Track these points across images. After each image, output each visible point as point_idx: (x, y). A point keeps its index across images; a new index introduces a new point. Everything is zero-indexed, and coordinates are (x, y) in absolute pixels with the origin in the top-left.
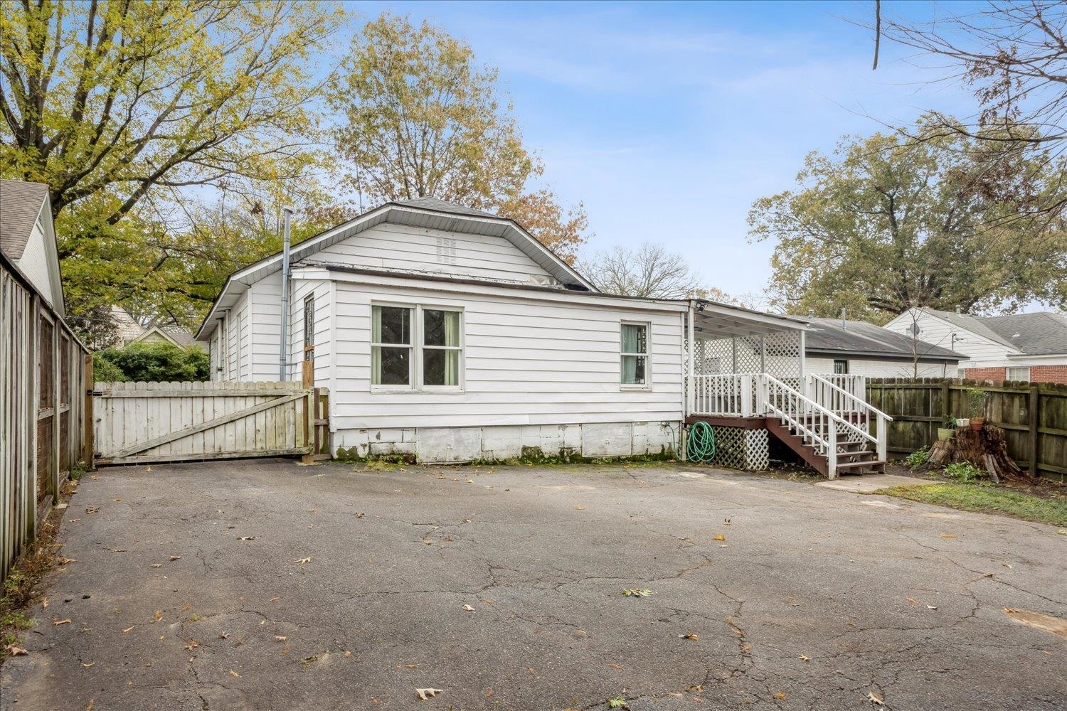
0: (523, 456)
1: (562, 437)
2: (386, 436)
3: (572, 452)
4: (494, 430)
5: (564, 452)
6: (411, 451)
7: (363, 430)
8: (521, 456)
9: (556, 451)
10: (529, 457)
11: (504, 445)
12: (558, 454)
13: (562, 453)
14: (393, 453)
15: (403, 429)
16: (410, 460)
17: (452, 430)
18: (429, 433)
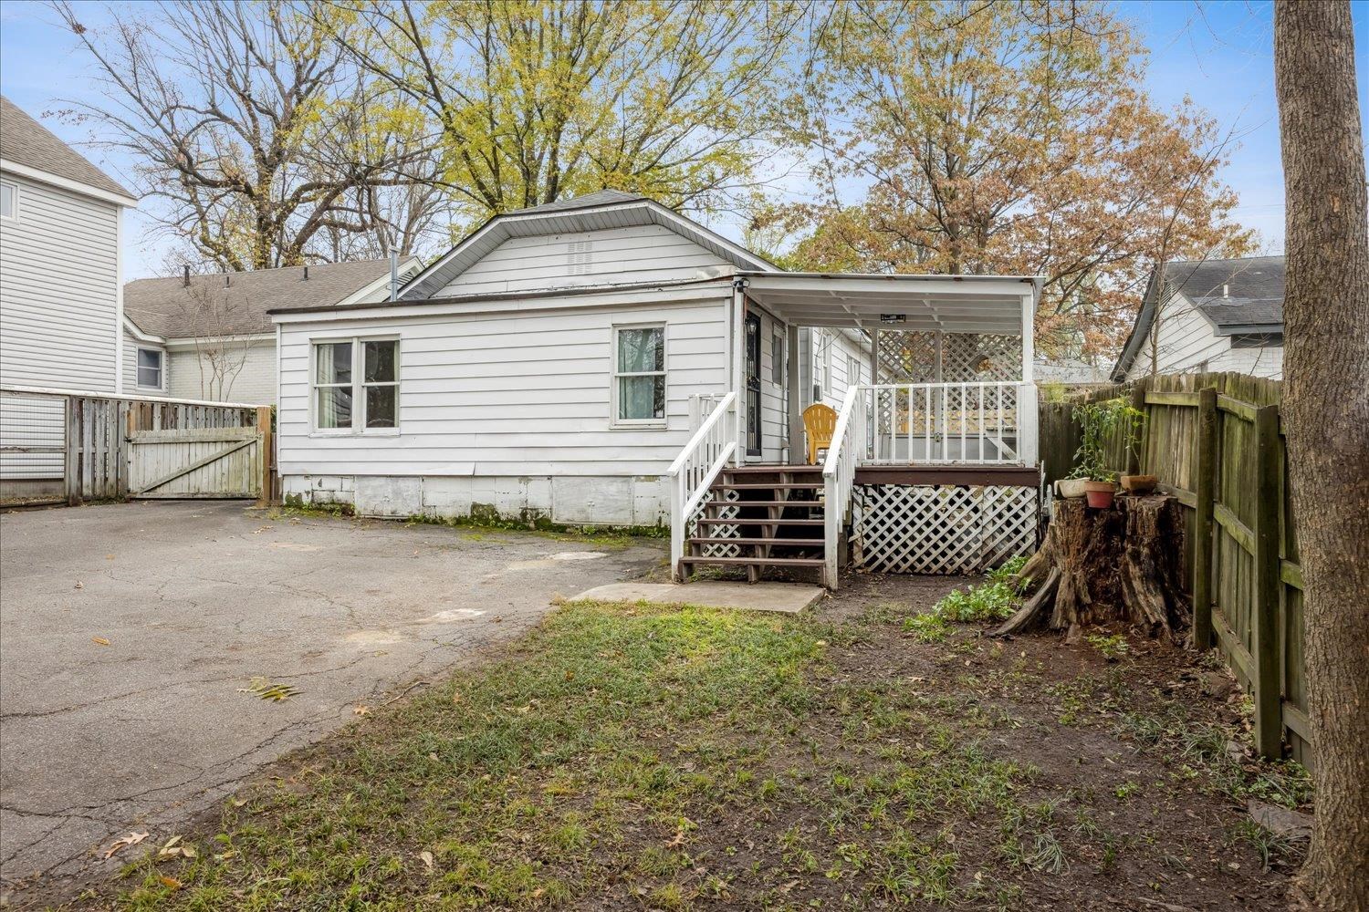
0: (473, 516)
1: (523, 494)
2: (328, 484)
3: (538, 514)
4: (437, 481)
5: (526, 514)
6: (350, 502)
7: (307, 476)
8: (469, 515)
9: (515, 512)
10: (480, 518)
11: (449, 500)
12: (519, 517)
13: (524, 515)
14: (333, 503)
15: (342, 476)
16: (346, 511)
17: (389, 479)
18: (365, 482)
